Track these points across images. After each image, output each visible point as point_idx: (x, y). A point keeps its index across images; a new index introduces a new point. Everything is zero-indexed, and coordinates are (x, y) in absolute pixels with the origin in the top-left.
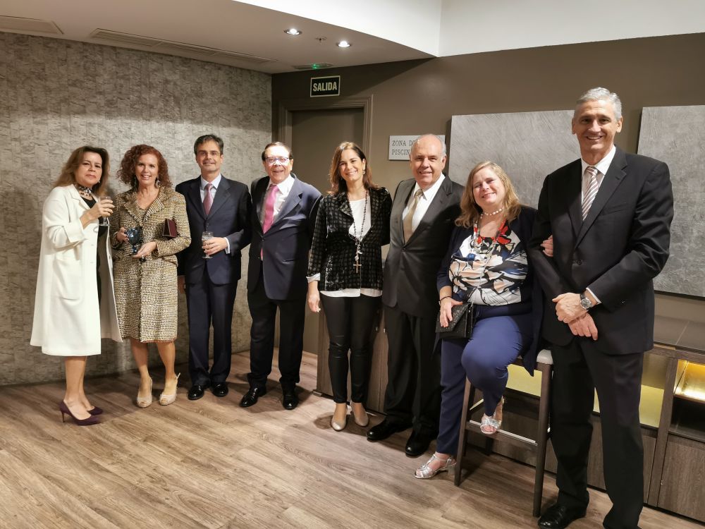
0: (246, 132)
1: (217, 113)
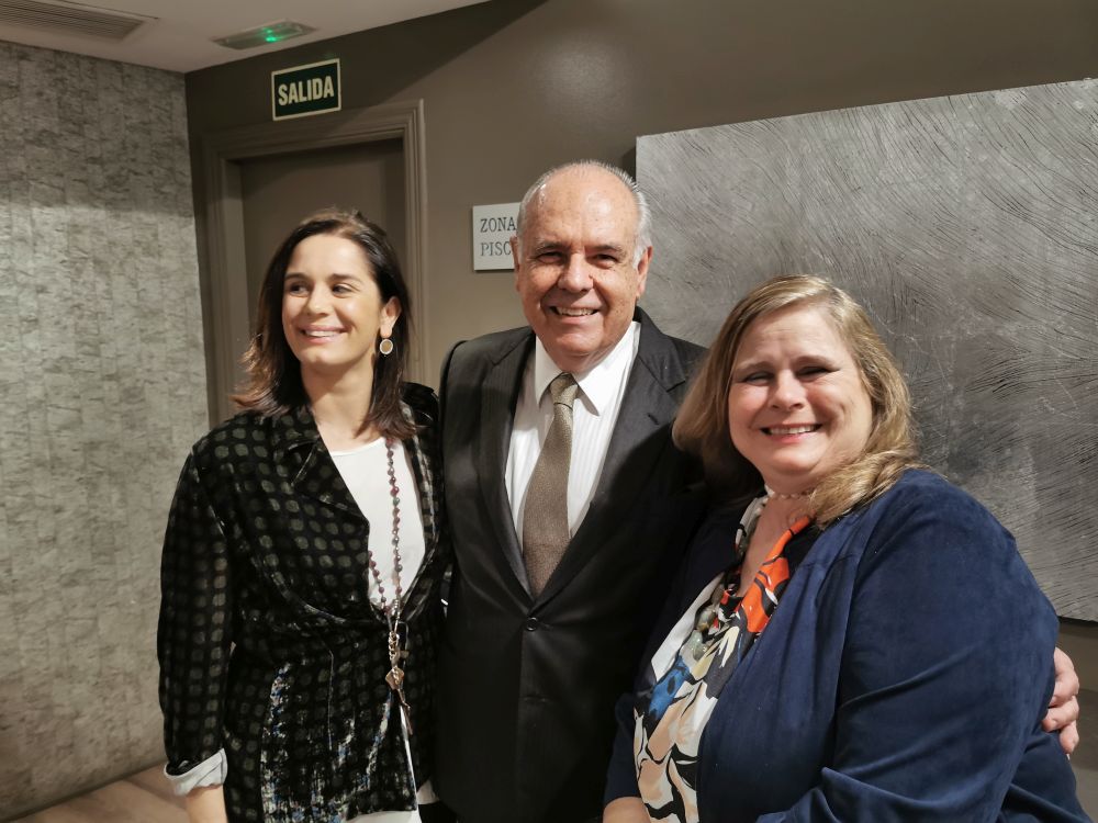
1: (24, 169)
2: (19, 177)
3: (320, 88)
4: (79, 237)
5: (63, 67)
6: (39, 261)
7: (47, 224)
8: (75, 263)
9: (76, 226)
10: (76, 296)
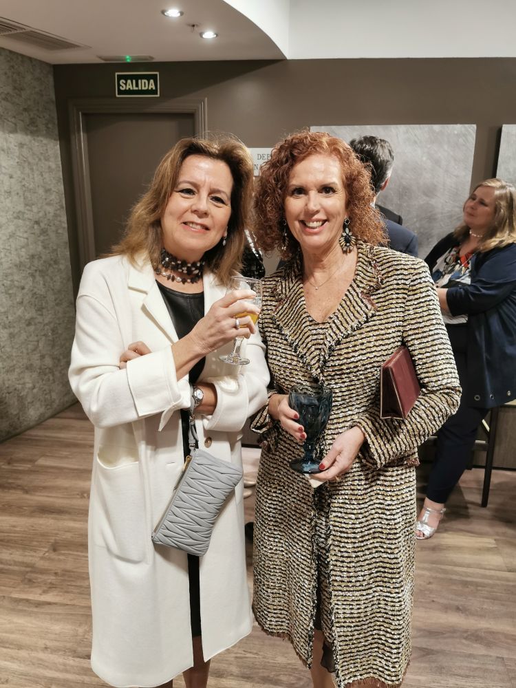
0: (34, 139)
1: (2, 113)
2: (1, 117)
4: (23, 149)
5: (13, 60)
6: (10, 162)
7: (11, 142)
8: (22, 163)
9: (21, 144)
10: (23, 181)
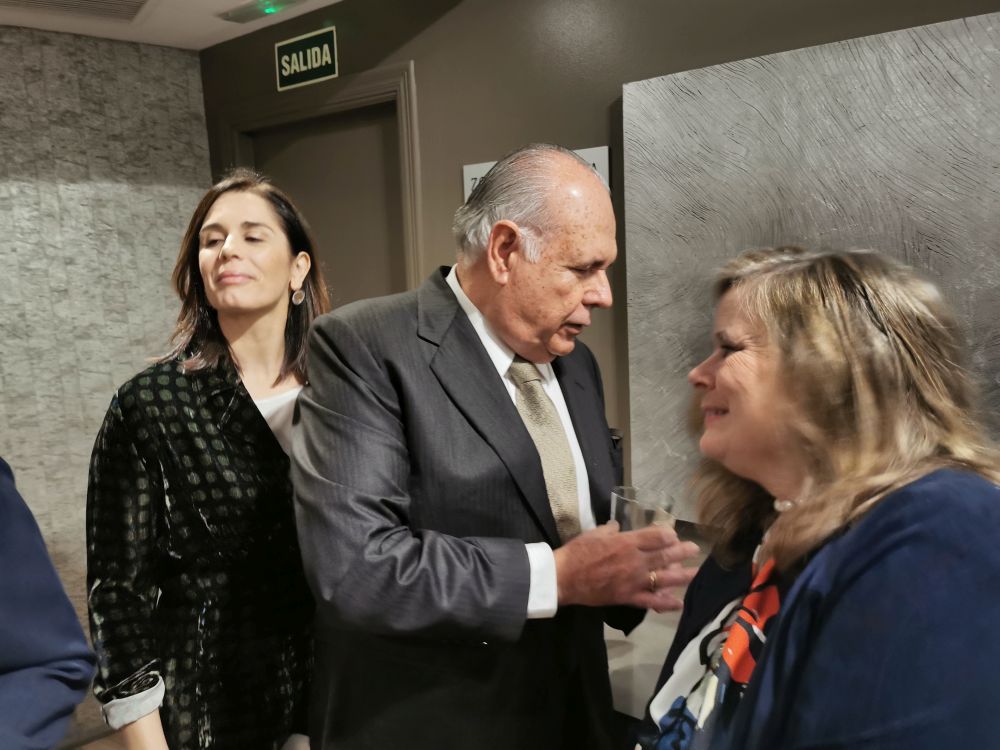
1: (49, 148)
2: (46, 156)
3: (319, 57)
4: (104, 210)
5: (83, 51)
6: (67, 235)
7: (72, 199)
8: (101, 235)
9: (100, 200)
10: (102, 267)
